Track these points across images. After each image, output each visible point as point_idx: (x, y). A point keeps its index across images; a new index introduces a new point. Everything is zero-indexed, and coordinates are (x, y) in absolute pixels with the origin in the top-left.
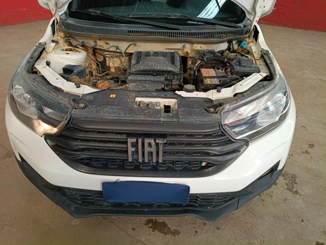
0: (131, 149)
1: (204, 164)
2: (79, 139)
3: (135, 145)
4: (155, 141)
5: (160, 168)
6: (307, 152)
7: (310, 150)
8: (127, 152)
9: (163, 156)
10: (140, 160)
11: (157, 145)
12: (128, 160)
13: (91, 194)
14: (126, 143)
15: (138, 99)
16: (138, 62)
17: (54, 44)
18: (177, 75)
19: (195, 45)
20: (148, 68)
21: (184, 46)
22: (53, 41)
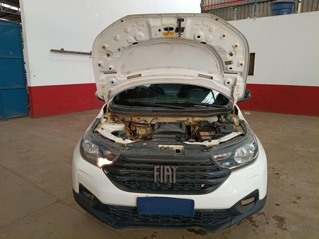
0: (156, 173)
1: (203, 186)
2: (125, 167)
3: (159, 170)
4: (171, 167)
5: (175, 189)
6: (295, 202)
7: (298, 201)
8: (153, 176)
9: (176, 179)
10: (162, 182)
11: (172, 170)
12: (153, 182)
13: (128, 210)
14: (153, 169)
15: (160, 146)
16: (159, 128)
17: (105, 120)
18: (184, 134)
19: (195, 118)
20: (165, 130)
21: (188, 119)
22: (105, 118)
